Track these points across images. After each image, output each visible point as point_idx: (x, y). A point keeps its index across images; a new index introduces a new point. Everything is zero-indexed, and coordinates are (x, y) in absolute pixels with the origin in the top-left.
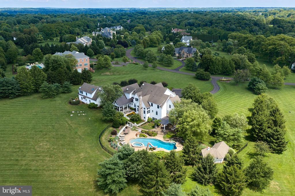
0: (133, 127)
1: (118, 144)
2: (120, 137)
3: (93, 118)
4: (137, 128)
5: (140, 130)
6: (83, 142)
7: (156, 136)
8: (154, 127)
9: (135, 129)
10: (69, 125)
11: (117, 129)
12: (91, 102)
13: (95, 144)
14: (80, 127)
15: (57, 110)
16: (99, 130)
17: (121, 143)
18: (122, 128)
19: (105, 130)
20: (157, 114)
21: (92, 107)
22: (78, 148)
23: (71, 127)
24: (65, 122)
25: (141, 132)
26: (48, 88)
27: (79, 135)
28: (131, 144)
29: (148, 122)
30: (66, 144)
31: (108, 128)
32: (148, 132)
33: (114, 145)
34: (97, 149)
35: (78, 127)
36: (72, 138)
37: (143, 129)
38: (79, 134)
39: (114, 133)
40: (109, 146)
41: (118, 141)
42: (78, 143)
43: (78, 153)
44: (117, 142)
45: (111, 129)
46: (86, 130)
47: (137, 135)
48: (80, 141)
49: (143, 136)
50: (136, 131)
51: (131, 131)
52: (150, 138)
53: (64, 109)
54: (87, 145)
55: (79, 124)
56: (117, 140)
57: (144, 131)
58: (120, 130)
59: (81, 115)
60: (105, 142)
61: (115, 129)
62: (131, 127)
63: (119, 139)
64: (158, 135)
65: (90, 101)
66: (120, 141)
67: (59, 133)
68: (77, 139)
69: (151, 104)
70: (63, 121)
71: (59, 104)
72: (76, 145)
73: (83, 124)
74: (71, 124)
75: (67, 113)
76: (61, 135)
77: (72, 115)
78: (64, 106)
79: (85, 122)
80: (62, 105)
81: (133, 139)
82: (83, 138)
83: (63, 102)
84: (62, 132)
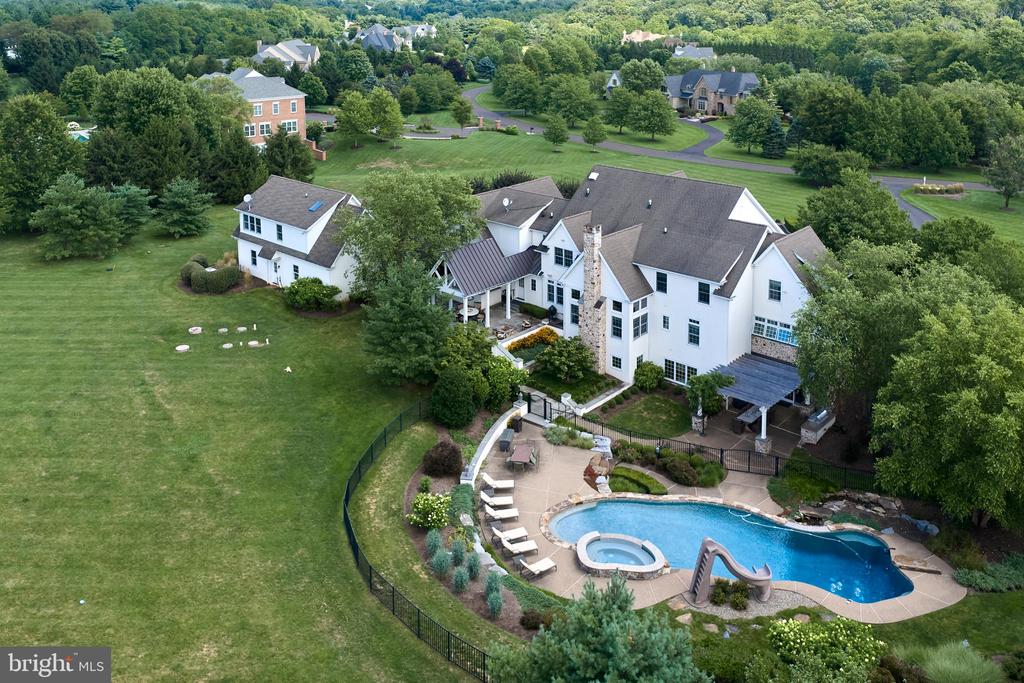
0: (559, 421)
1: (478, 548)
2: (484, 496)
3: (308, 362)
4: (582, 430)
5: (605, 443)
6: (225, 532)
7: (720, 488)
9: (572, 436)
11: (460, 434)
12: (302, 275)
14: (221, 423)
16: (347, 438)
17: (498, 543)
18: (487, 428)
19: (382, 441)
20: (694, 338)
21: (309, 303)
23: (168, 418)
25: (615, 452)
26: (76, 208)
27: (211, 483)
28: (566, 545)
29: (639, 388)
31: (398, 426)
32: (659, 456)
33: (457, 560)
35: (211, 424)
36: (159, 502)
37: (627, 438)
38: (210, 471)
39: (445, 465)
40: (417, 567)
41: (477, 521)
44: (469, 533)
45: (421, 433)
46: (258, 441)
47: (590, 476)
48: (211, 523)
49: (639, 485)
50: (582, 447)
51: (547, 450)
52: (688, 498)
53: (143, 313)
56: (466, 519)
57: (634, 445)
58: (477, 442)
59: (236, 346)
60: (382, 532)
61: (444, 436)
62: (547, 424)
63: (482, 508)
64: (732, 477)
65: (296, 268)
66: (490, 520)
67: (76, 464)
68: (187, 513)
69: (658, 278)
70: (123, 383)
71: (127, 287)
72: (170, 562)
73: (244, 403)
74: (169, 401)
75: (162, 334)
76: (83, 477)
77: (182, 348)
78: (153, 296)
79: (260, 387)
80: (143, 291)
81: (570, 506)
82: (233, 498)
83: (148, 279)
84: (99, 455)
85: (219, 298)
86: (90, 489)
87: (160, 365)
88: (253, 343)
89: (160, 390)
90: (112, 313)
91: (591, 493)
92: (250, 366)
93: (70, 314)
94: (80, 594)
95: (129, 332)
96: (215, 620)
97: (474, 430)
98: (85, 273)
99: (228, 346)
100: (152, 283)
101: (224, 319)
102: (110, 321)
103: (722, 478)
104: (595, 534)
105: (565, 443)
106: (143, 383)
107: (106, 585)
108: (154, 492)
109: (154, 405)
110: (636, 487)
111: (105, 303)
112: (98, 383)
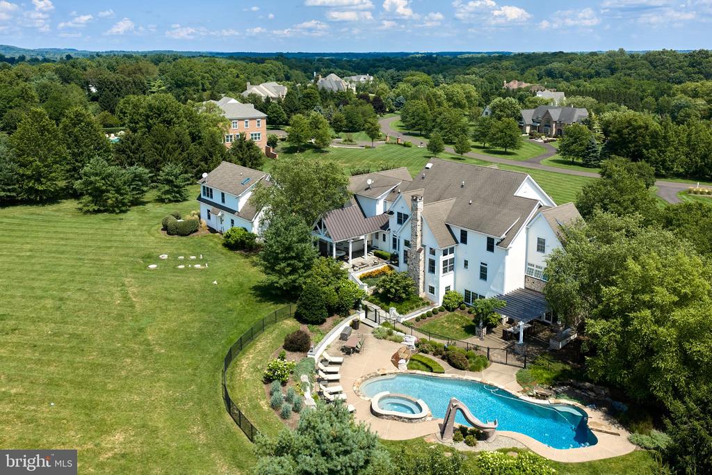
0: (384, 324)
1: (308, 395)
2: (321, 366)
3: (229, 279)
4: (398, 331)
5: (411, 339)
7: (483, 372)
8: (470, 330)
9: (390, 333)
11: (316, 327)
12: (236, 225)
14: (164, 311)
15: (110, 248)
16: (241, 325)
17: (320, 393)
18: (335, 324)
19: (261, 327)
20: (483, 275)
23: (132, 306)
25: (417, 345)
26: (102, 179)
27: (149, 345)
28: (367, 399)
29: (447, 307)
31: (275, 319)
32: (446, 349)
33: (288, 399)
35: (158, 311)
36: (113, 353)
37: (427, 338)
38: (150, 338)
39: (298, 344)
40: (263, 403)
41: (312, 380)
43: (104, 429)
44: (304, 385)
45: (290, 325)
46: (185, 323)
47: (396, 359)
49: (427, 366)
50: (396, 341)
51: (372, 342)
52: (457, 376)
56: (304, 378)
57: (430, 342)
58: (323, 334)
59: (187, 267)
60: (246, 381)
61: (304, 328)
62: (376, 325)
63: (317, 372)
64: (493, 366)
65: (232, 222)
66: (320, 380)
67: (70, 328)
68: (129, 360)
69: (462, 234)
70: (111, 285)
71: (129, 229)
72: (110, 387)
73: (182, 300)
74: (136, 296)
75: (143, 258)
76: (73, 336)
77: (152, 266)
78: (143, 236)
79: (194, 292)
80: (138, 233)
81: (377, 375)
82: (159, 354)
83: (142, 225)
84: (86, 324)
85: (184, 238)
86: (74, 342)
87: (136, 275)
88: (198, 266)
89: (132, 290)
90: (116, 244)
91: (393, 369)
92: (192, 279)
93: (90, 243)
94: (53, 400)
95: (122, 255)
96: (128, 421)
97: (325, 325)
98: (105, 220)
99: (182, 267)
100: (145, 228)
101: (183, 251)
102: (113, 249)
103: (486, 366)
104: (387, 393)
105: (385, 338)
106: (123, 285)
107: (69, 397)
108: (111, 347)
109: (125, 297)
110: (424, 367)
111: (113, 238)
112: (96, 283)
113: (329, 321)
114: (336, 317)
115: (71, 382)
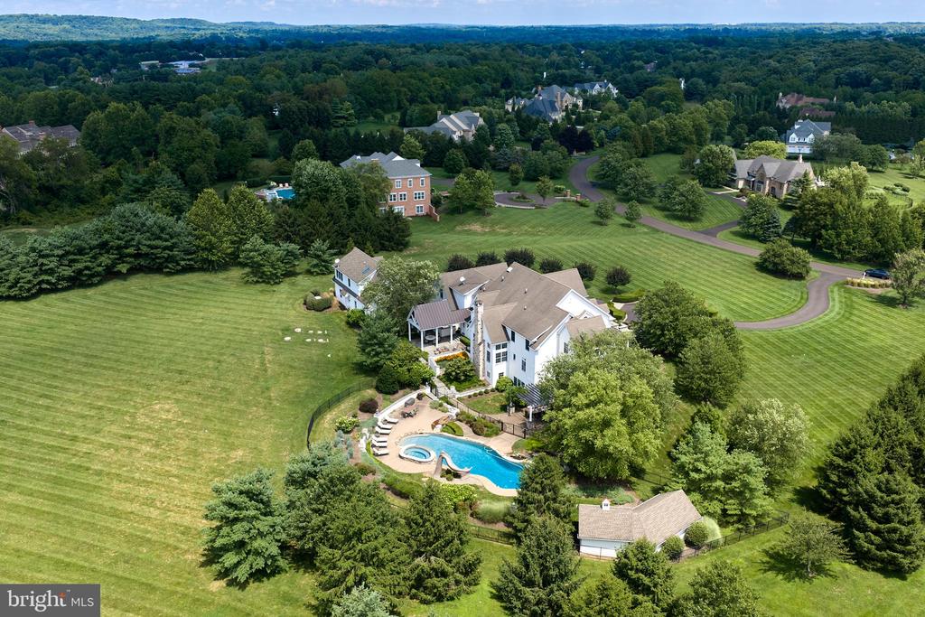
0: (440, 398)
1: (363, 441)
2: (380, 423)
3: (341, 354)
4: (450, 404)
5: (456, 411)
6: (265, 418)
7: (492, 438)
8: (504, 409)
9: (442, 405)
10: (263, 364)
11: (388, 397)
12: (358, 307)
13: (297, 429)
14: (286, 375)
15: (260, 319)
16: (336, 390)
18: (404, 395)
19: (347, 393)
20: (524, 367)
22: (241, 435)
23: (266, 371)
24: (256, 356)
25: (457, 416)
27: (270, 399)
28: (401, 447)
29: (497, 389)
30: (218, 416)
31: (361, 388)
34: (293, 446)
35: (282, 375)
36: (246, 403)
37: (468, 410)
38: (272, 395)
41: (369, 432)
42: (252, 419)
43: (233, 447)
44: (363, 435)
46: (298, 385)
47: (435, 424)
48: (262, 414)
49: (455, 431)
50: (443, 411)
51: (426, 410)
52: (474, 440)
53: (279, 318)
54: (270, 430)
55: (291, 367)
56: (365, 430)
57: (469, 415)
58: (392, 402)
59: (312, 340)
60: (325, 428)
62: (435, 398)
63: (375, 427)
64: (503, 435)
65: (355, 303)
66: (374, 433)
67: (222, 384)
68: (255, 409)
70: (254, 352)
71: (278, 302)
72: (241, 424)
73: (301, 368)
74: (270, 362)
75: (282, 330)
76: (223, 389)
77: (287, 339)
78: (288, 309)
79: (312, 362)
80: (284, 306)
81: (416, 434)
82: (275, 406)
83: (289, 299)
84: (233, 381)
85: (318, 313)
87: (275, 345)
88: (321, 340)
89: (269, 357)
90: (265, 316)
91: (430, 430)
92: (313, 351)
93: (246, 314)
94: (207, 428)
95: (267, 327)
96: (247, 444)
97: (396, 395)
98: (262, 292)
99: (309, 340)
100: (291, 301)
101: (314, 326)
102: (262, 320)
103: (497, 434)
104: (414, 445)
106: (263, 353)
107: (216, 428)
108: (246, 399)
110: (452, 431)
111: (265, 310)
112: (244, 350)
113: (401, 392)
114: (408, 390)
115: (219, 419)
